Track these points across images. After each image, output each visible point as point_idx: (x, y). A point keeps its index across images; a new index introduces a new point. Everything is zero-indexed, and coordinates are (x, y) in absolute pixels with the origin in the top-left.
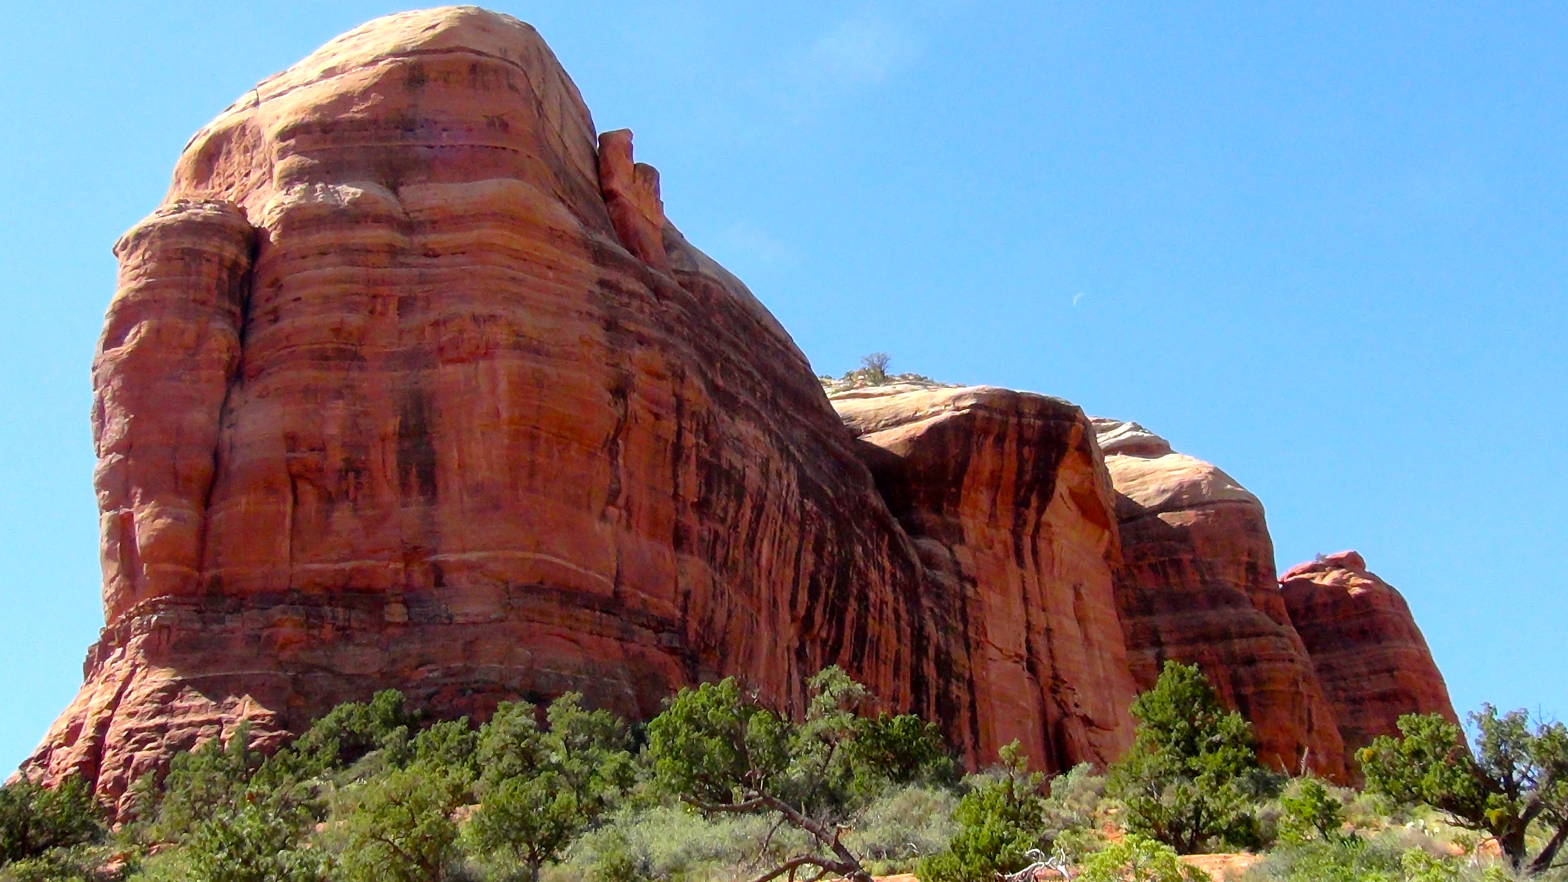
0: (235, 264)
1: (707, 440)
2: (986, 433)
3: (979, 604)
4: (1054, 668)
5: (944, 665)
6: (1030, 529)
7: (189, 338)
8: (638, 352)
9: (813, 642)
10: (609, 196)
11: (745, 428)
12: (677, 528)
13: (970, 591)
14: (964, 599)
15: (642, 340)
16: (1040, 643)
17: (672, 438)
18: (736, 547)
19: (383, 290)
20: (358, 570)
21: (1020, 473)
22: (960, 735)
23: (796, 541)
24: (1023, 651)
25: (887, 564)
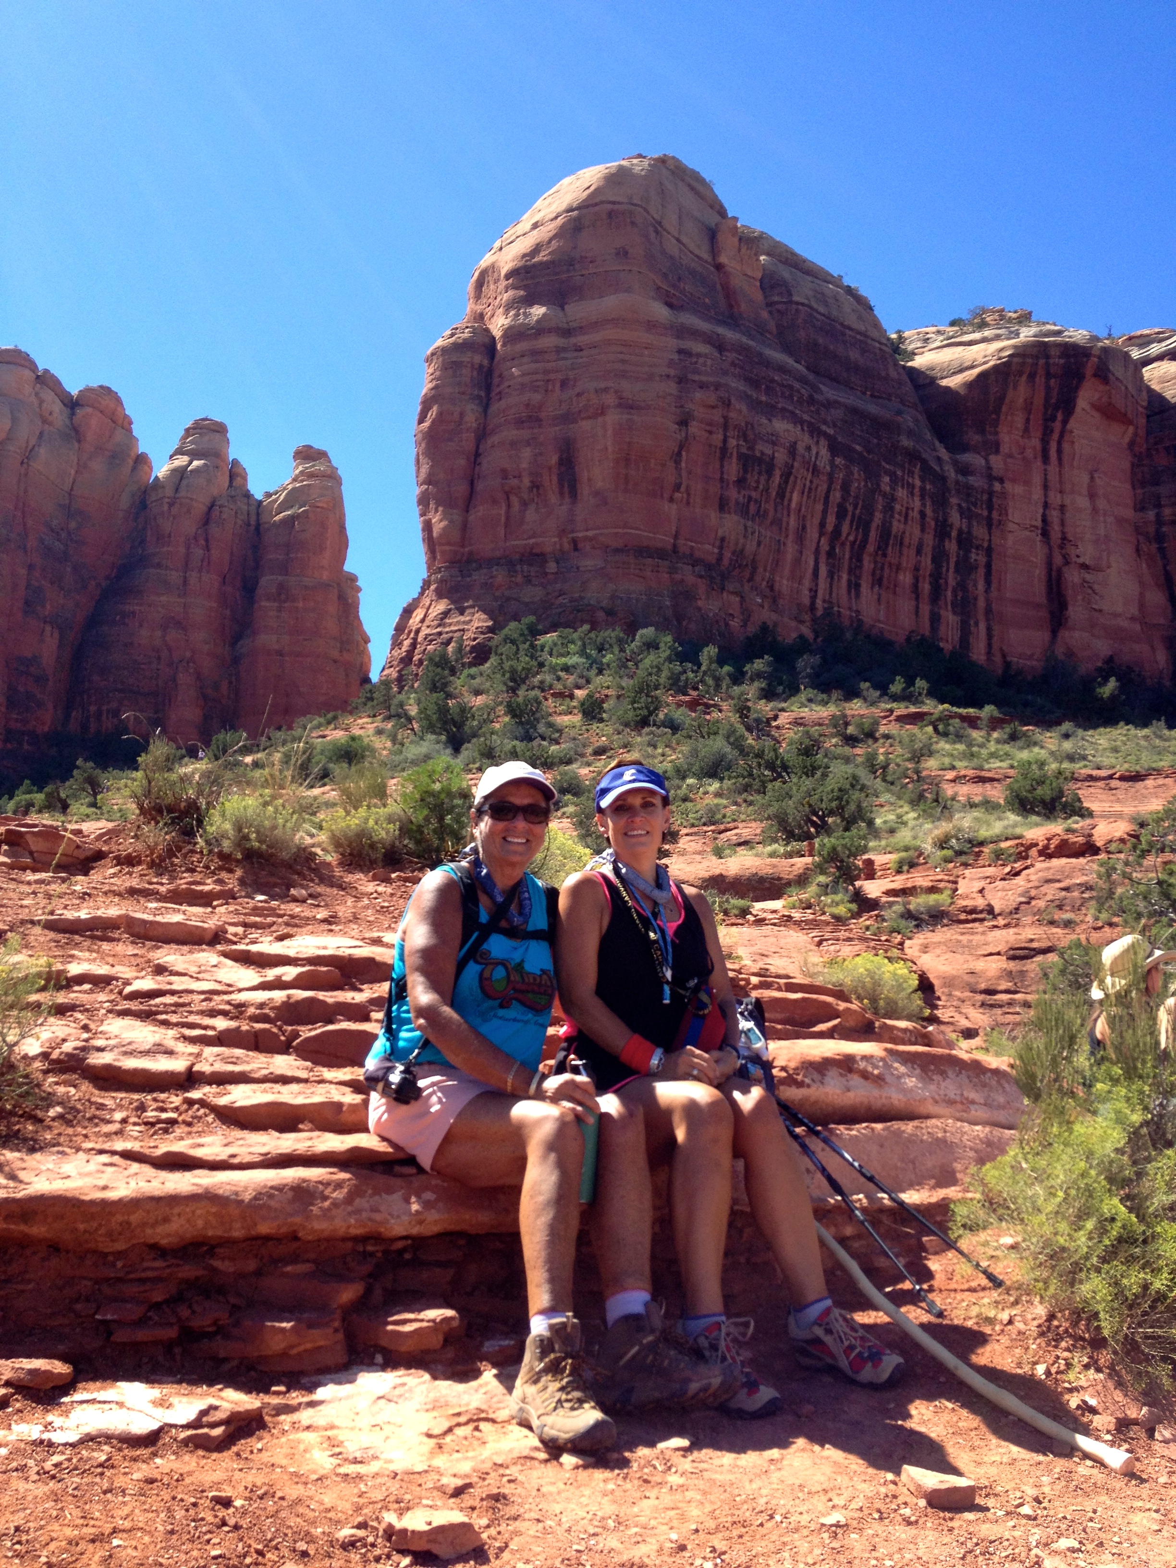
0: (481, 366)
1: (745, 440)
2: (1020, 373)
3: (1004, 495)
4: (1063, 533)
5: (965, 541)
6: (1056, 436)
7: (456, 416)
8: (698, 395)
9: (843, 544)
10: (719, 267)
11: (780, 426)
12: (721, 499)
13: (997, 486)
14: (991, 493)
15: (702, 386)
16: (1054, 516)
17: (720, 444)
18: (767, 502)
19: (552, 376)
20: (537, 544)
21: (1047, 399)
22: (975, 585)
23: (825, 486)
24: (1039, 523)
25: (918, 483)
